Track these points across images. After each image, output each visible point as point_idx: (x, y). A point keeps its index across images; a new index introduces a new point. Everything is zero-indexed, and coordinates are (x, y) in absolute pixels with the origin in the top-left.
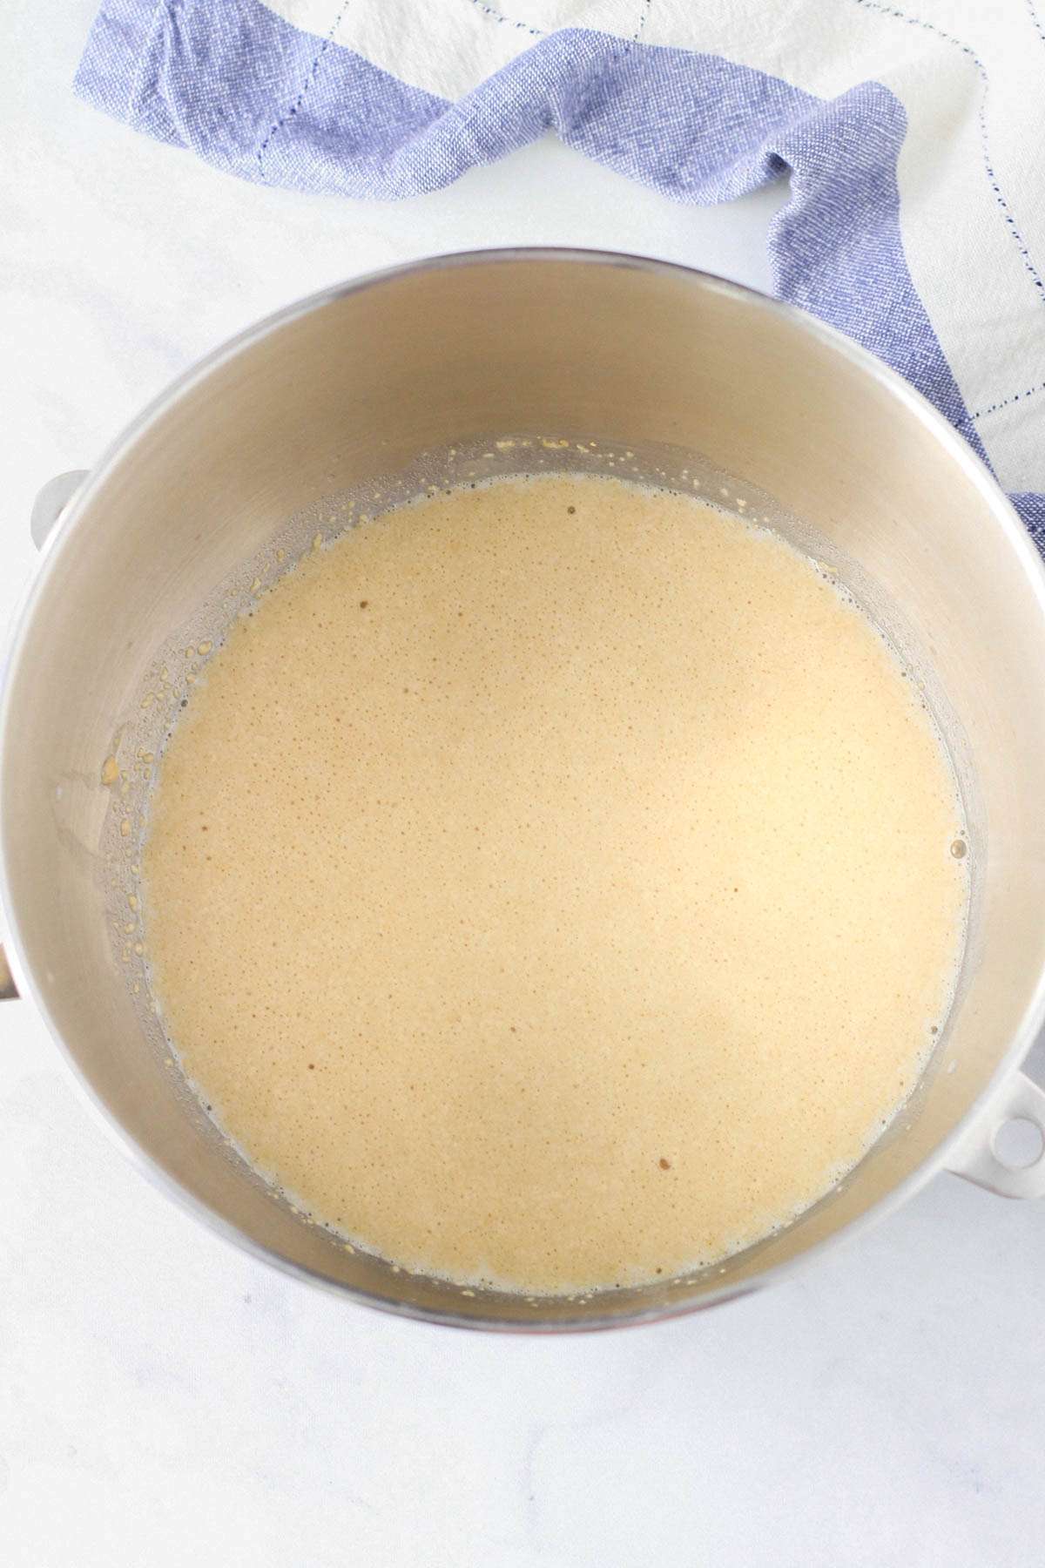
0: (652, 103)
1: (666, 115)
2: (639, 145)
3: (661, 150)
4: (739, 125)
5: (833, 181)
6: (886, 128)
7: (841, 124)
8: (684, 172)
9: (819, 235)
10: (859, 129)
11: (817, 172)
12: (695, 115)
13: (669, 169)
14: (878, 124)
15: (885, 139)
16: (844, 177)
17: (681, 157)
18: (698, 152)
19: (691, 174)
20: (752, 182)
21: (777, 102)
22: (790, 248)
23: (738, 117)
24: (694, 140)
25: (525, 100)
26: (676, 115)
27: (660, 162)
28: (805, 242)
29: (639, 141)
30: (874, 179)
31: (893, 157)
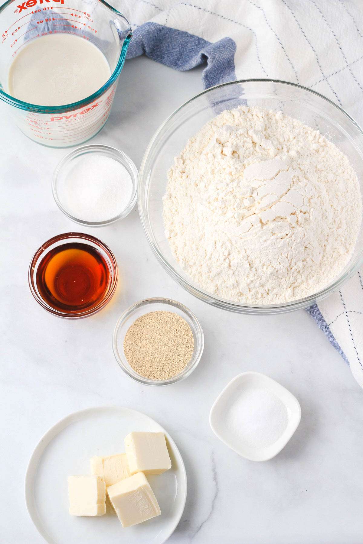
0: (170, 46)
1: (174, 49)
2: (167, 56)
3: (173, 57)
4: (193, 51)
5: (218, 61)
6: (231, 48)
7: (220, 46)
8: (179, 63)
9: (215, 76)
10: (224, 48)
11: (214, 58)
12: (181, 48)
13: (175, 62)
14: (229, 47)
15: (231, 51)
16: (221, 60)
17: (178, 59)
18: (183, 58)
19: (181, 63)
20: (197, 62)
21: (202, 45)
22: (207, 80)
23: (193, 49)
24: (182, 55)
25: (137, 40)
26: (177, 49)
27: (173, 60)
28: (211, 78)
29: (167, 55)
30: (228, 62)
31: (233, 56)
